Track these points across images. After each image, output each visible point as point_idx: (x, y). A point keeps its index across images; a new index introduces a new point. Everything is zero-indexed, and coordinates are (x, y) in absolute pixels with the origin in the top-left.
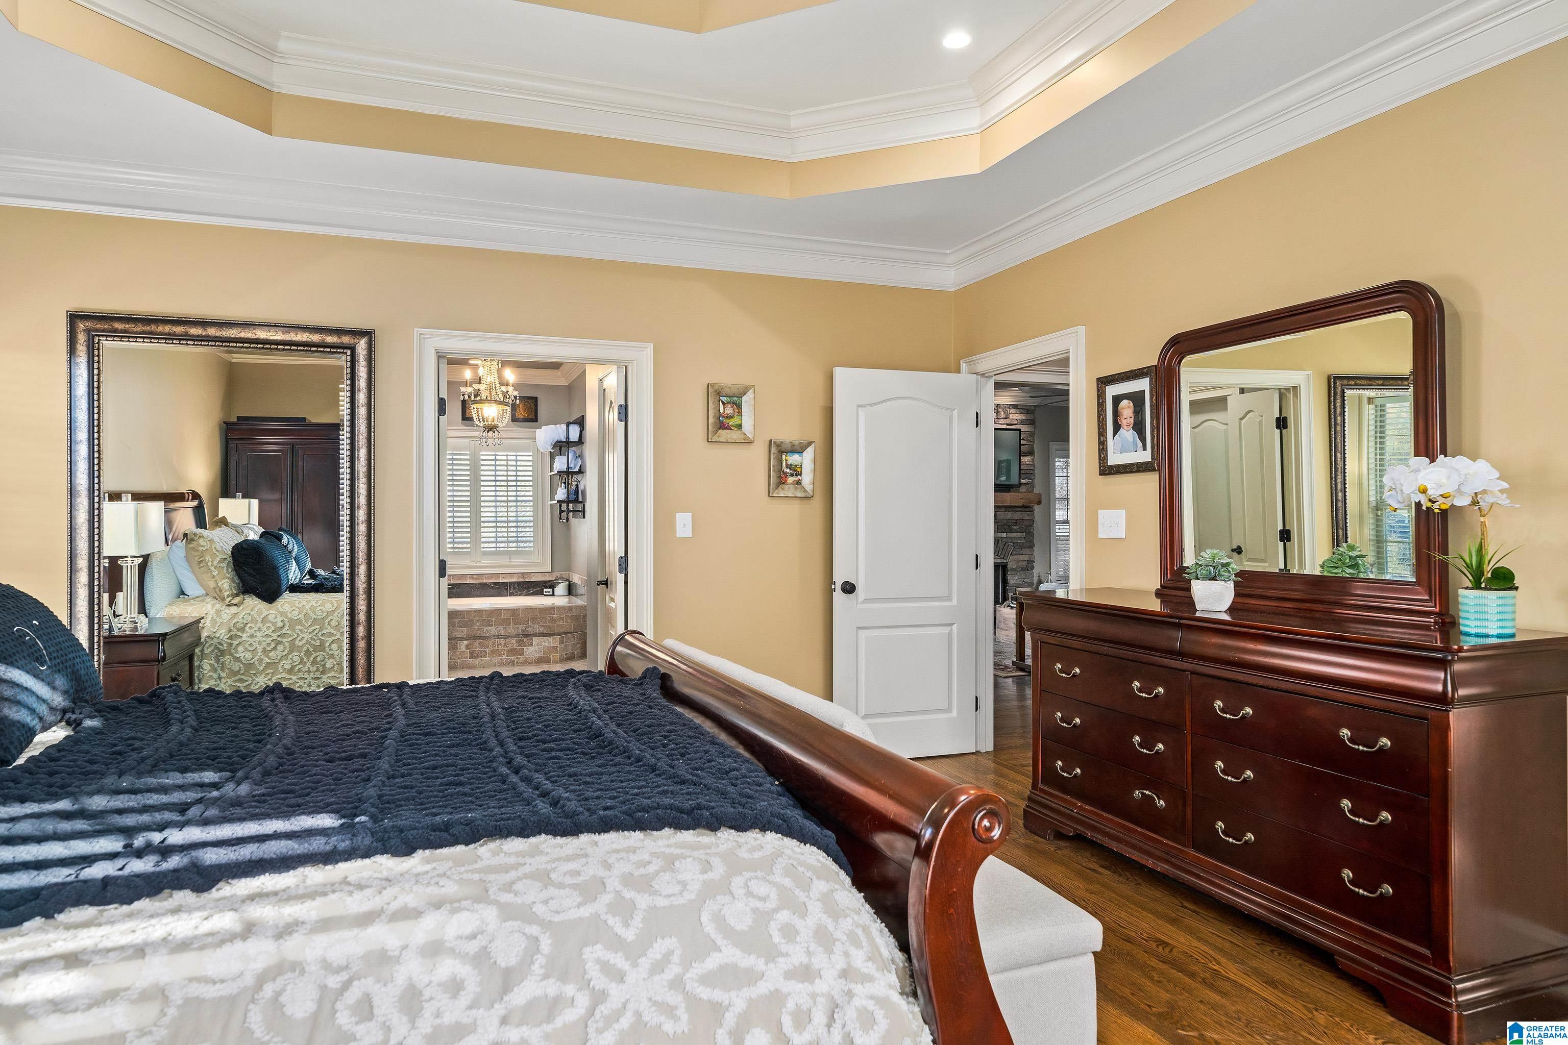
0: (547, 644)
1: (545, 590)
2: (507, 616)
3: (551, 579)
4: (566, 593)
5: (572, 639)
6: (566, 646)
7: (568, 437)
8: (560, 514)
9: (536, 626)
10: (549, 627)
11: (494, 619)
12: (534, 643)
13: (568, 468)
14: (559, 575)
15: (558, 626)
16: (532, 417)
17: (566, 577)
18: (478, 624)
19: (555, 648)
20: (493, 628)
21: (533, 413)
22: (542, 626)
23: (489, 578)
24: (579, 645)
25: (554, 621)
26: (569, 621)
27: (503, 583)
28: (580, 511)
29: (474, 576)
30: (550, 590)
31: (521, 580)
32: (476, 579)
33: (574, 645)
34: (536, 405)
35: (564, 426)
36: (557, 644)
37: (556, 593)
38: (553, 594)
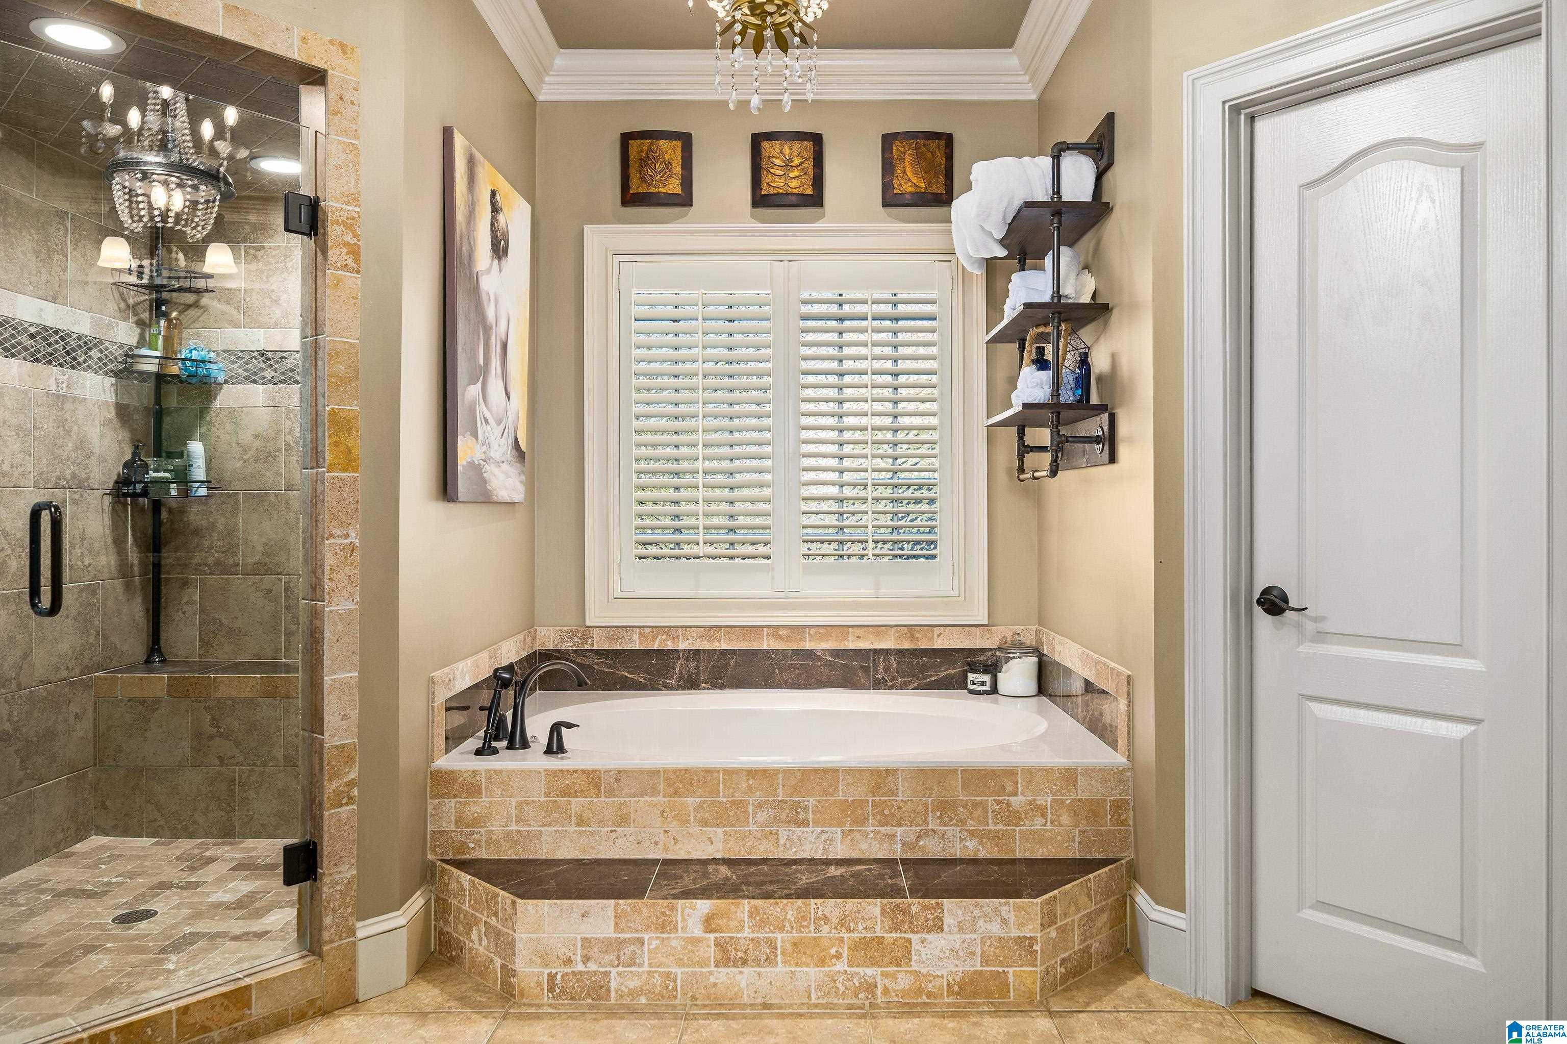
0: (995, 928)
1: (971, 677)
2: (858, 793)
3: (987, 645)
4: (1032, 688)
5: (1083, 900)
6: (1062, 930)
7: (1057, 191)
8: (1021, 458)
9: (952, 831)
10: (996, 838)
11: (811, 802)
12: (948, 920)
13: (1057, 294)
14: (1009, 635)
15: (1027, 836)
16: (939, 188)
17: (1029, 640)
18: (761, 817)
19: (1026, 944)
20: (811, 832)
21: (942, 179)
22: (972, 833)
23: (822, 638)
24: (1104, 918)
25: (1013, 817)
26: (1065, 819)
27: (858, 652)
28: (1098, 440)
29: (782, 632)
30: (987, 678)
31: (906, 645)
32: (788, 639)
33: (1091, 918)
34: (949, 157)
35: (1046, 162)
36: (1032, 929)
37: (1002, 687)
38: (994, 690)
